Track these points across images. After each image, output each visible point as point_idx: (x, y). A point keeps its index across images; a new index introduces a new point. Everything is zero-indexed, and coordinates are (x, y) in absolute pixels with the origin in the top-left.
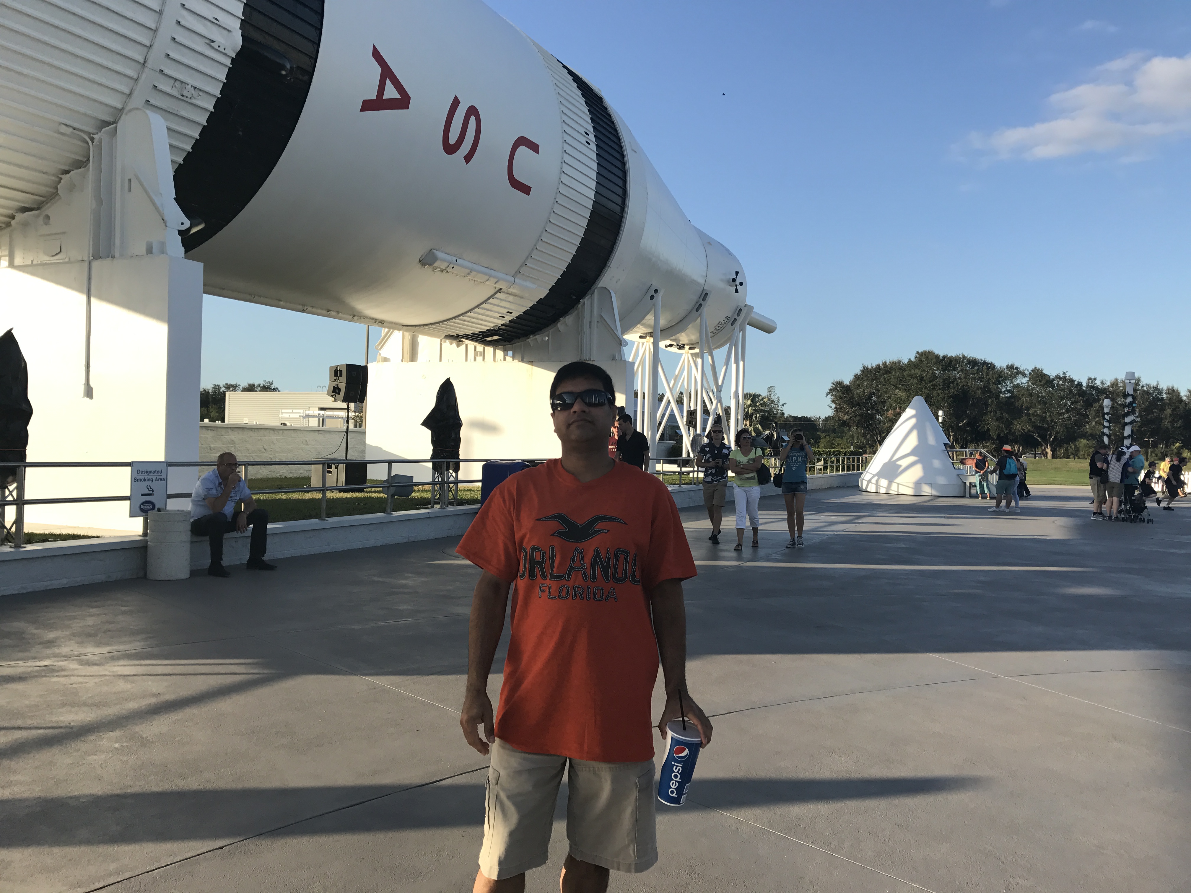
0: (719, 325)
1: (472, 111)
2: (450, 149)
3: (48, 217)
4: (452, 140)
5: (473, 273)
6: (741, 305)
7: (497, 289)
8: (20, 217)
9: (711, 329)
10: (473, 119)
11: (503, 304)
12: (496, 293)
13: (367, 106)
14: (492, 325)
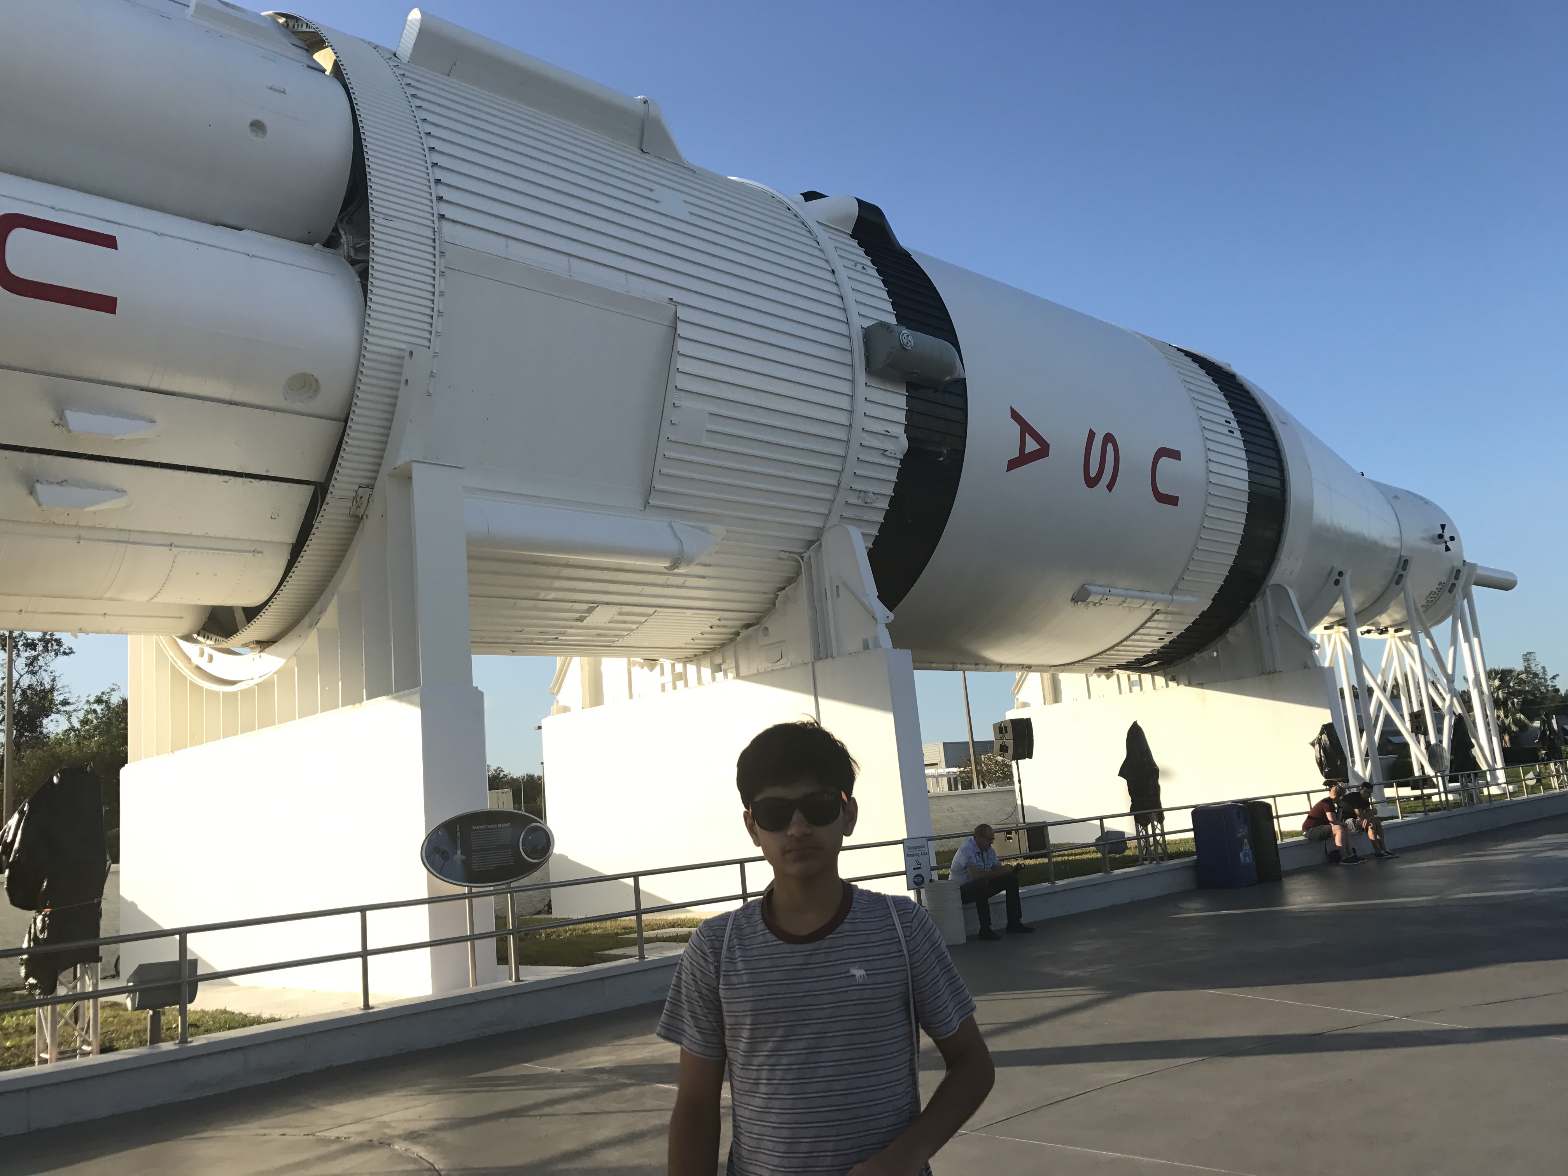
0: (1431, 596)
1: (1109, 438)
2: (1091, 482)
3: (766, 629)
4: (1093, 473)
5: (1129, 600)
6: (1458, 564)
7: (1154, 611)
8: (744, 633)
9: (1422, 602)
10: (1110, 446)
11: (1161, 625)
12: (1153, 615)
13: (1013, 465)
14: (1150, 650)
